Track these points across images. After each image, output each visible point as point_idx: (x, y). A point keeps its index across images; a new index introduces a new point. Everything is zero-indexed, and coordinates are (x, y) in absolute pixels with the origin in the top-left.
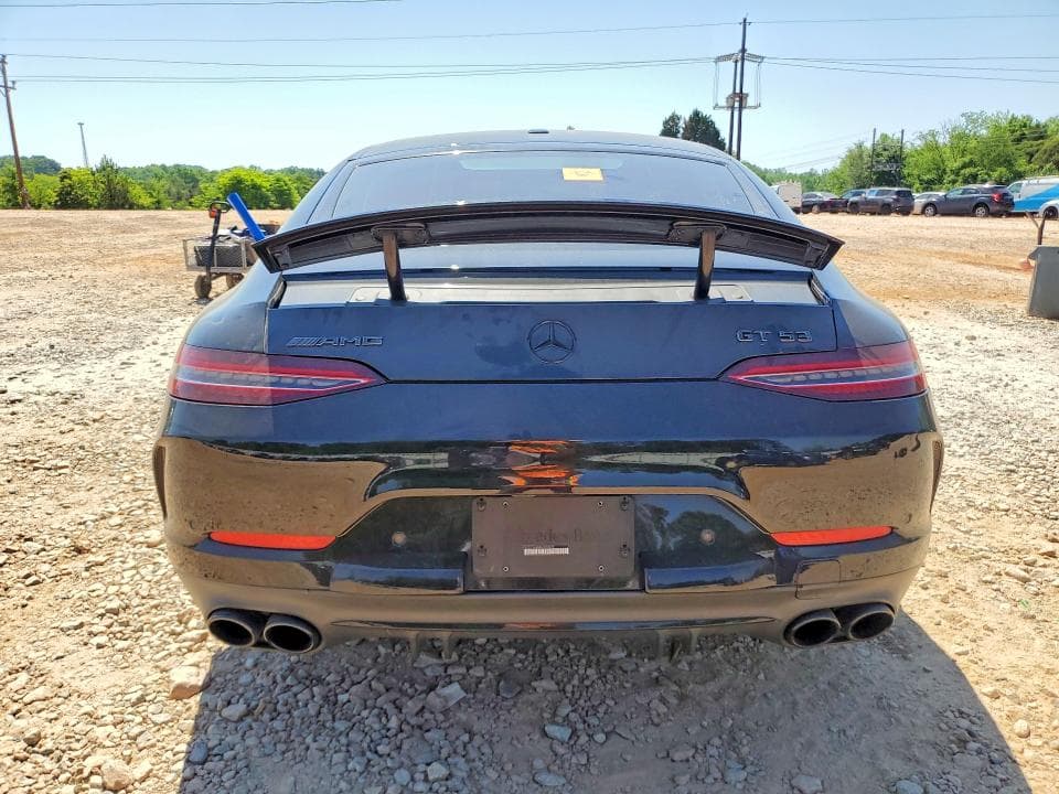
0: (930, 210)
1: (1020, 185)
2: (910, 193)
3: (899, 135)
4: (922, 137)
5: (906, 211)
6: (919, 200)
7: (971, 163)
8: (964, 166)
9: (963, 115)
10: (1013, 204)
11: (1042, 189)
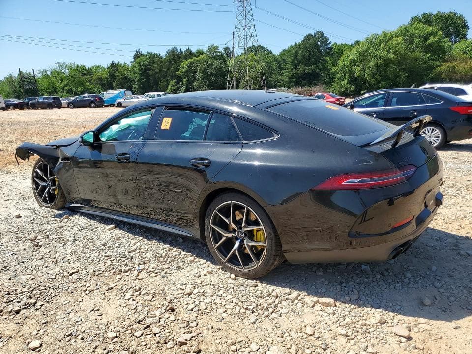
0: (71, 106)
1: (103, 94)
2: (59, 99)
3: (32, 72)
4: (41, 72)
5: (59, 106)
6: (64, 102)
7: (67, 85)
8: (65, 86)
9: (56, 64)
10: (104, 101)
11: (112, 96)
